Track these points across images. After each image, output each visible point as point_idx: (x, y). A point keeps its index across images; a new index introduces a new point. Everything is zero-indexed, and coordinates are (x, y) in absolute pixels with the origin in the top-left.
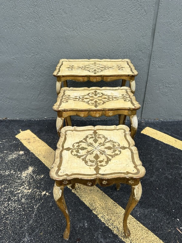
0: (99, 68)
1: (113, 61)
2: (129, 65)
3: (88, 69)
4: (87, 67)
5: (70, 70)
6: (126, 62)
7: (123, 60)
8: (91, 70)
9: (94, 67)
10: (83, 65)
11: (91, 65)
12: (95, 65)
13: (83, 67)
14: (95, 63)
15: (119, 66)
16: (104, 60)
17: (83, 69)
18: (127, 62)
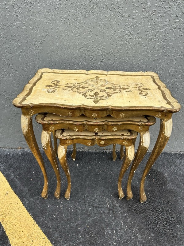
0: (103, 88)
1: (128, 75)
2: (156, 84)
3: (84, 90)
4: (83, 85)
5: (51, 91)
6: (150, 77)
7: (145, 73)
8: (89, 93)
9: (95, 86)
10: (77, 82)
11: (90, 83)
12: (97, 83)
13: (76, 85)
14: (97, 78)
15: (140, 85)
16: (113, 72)
17: (75, 89)
18: (152, 77)
